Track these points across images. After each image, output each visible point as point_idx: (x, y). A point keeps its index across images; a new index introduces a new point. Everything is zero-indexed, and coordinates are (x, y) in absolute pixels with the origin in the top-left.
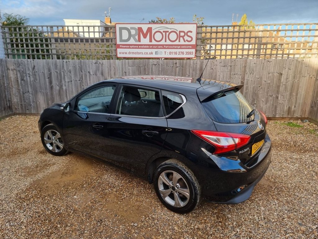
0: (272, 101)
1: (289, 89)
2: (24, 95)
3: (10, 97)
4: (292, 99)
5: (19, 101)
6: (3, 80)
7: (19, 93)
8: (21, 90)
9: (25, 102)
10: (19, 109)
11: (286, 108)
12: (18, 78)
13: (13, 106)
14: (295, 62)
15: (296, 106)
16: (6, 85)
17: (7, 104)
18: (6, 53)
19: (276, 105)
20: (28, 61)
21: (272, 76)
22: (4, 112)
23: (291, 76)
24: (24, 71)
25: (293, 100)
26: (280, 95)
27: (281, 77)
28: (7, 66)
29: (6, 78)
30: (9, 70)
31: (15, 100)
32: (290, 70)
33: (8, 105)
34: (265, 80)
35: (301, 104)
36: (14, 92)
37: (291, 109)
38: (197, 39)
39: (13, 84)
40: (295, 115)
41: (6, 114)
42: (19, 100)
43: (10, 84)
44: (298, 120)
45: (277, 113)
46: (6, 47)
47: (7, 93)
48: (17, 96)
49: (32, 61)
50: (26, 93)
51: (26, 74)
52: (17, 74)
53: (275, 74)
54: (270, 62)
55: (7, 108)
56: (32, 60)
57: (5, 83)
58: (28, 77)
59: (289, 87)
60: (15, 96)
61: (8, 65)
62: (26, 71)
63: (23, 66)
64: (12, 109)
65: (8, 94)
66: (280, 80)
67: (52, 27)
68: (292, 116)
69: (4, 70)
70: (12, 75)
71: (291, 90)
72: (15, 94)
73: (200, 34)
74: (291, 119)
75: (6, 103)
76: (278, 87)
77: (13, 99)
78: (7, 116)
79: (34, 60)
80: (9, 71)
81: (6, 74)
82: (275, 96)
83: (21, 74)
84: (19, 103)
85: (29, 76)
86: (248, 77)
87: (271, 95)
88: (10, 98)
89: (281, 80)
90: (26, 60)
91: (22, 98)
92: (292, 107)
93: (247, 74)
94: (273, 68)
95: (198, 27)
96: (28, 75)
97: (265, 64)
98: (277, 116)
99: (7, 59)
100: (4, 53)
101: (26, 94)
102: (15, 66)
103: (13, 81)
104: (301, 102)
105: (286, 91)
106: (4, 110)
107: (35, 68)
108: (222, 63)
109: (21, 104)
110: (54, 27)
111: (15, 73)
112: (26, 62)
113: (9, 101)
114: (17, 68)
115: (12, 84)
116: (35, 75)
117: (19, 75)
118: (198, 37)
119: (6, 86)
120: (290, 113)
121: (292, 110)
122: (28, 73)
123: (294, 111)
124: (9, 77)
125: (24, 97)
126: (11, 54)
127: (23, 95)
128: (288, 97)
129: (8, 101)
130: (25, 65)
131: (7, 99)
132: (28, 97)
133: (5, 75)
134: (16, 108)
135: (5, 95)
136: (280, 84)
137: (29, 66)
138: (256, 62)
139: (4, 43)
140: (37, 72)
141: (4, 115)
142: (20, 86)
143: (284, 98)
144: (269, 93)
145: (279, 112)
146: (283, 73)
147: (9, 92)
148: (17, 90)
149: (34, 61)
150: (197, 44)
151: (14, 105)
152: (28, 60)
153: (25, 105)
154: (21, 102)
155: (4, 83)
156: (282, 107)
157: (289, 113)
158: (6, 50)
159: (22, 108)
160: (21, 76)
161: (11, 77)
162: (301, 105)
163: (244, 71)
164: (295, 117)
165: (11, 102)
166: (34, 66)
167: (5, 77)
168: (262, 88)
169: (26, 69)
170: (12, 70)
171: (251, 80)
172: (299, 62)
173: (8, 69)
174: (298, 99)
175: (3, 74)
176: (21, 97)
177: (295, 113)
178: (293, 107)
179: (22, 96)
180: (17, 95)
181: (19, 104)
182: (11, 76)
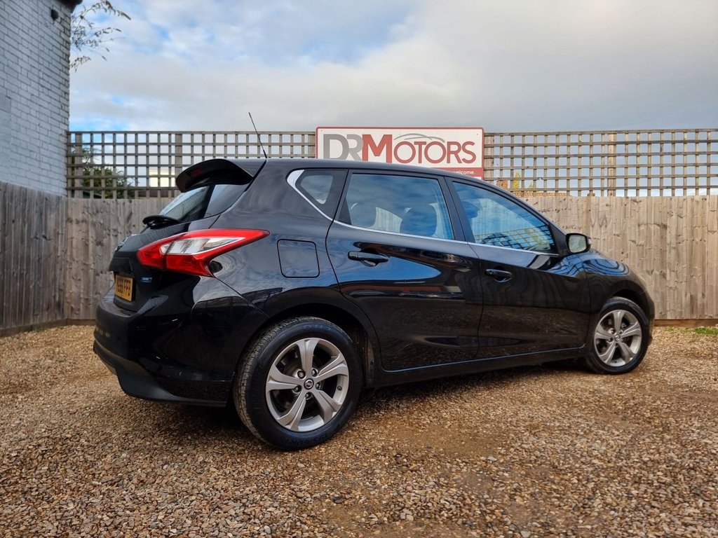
0: (654, 283)
1: (685, 257)
2: (97, 277)
3: (62, 281)
4: (695, 280)
5: (82, 291)
6: (56, 242)
7: (86, 272)
8: (92, 266)
9: (96, 293)
10: (79, 309)
11: (685, 300)
12: (88, 240)
13: (66, 304)
14: (689, 201)
15: (706, 294)
16: (59, 254)
17: (55, 297)
18: (70, 185)
19: (662, 293)
20: (117, 203)
21: (645, 231)
22: (47, 313)
23: (684, 230)
24: (106, 224)
25: (697, 281)
26: (668, 272)
27: (666, 234)
28: (67, 214)
29: (62, 237)
30: (71, 222)
31: (74, 289)
32: (682, 218)
33: (57, 299)
34: (633, 239)
35: (715, 289)
36: (74, 271)
37: (697, 300)
38: (485, 158)
39: (74, 254)
40: (706, 314)
41: (50, 320)
42: (84, 290)
43: (69, 253)
44: (714, 325)
45: (668, 309)
46: (70, 174)
47: (58, 272)
48: (80, 280)
49: (127, 203)
50: (102, 272)
51: (109, 230)
52: (87, 231)
53: (652, 227)
54: (637, 202)
55: (53, 307)
56: (126, 200)
57: (58, 249)
58: (112, 237)
59: (684, 254)
60: (75, 280)
61: (70, 211)
62: (110, 223)
63: (105, 213)
64: (63, 309)
65: (61, 273)
66: (663, 238)
67: (179, 134)
68: (700, 316)
69: (60, 221)
70: (76, 232)
71: (691, 260)
72: (76, 275)
73: (489, 149)
74: (698, 321)
75: (53, 295)
76: (663, 252)
77: (68, 286)
78: (51, 325)
79: (133, 200)
80: (69, 224)
81: (62, 231)
82: (658, 273)
83: (96, 231)
84: (82, 296)
85: (116, 236)
86: (597, 234)
87: (648, 269)
88: (64, 284)
89: (666, 238)
90: (114, 199)
91: (91, 284)
92: (697, 296)
93: (593, 226)
94: (646, 213)
95: (485, 135)
96: (112, 233)
97: (629, 206)
98: (669, 318)
99: (70, 198)
100: (65, 185)
101: (101, 275)
102: (86, 213)
103: (77, 247)
104: (714, 285)
105: (678, 261)
106: (48, 308)
107: (133, 216)
108: (539, 203)
109: (86, 297)
110: (184, 135)
111: (84, 230)
112: (113, 205)
113: (60, 290)
114: (90, 218)
115: (72, 252)
116: (130, 232)
117: (92, 233)
118: (485, 155)
119: (58, 257)
120: (694, 310)
121: (699, 302)
122: (115, 227)
123: (703, 305)
124: (69, 237)
125: (95, 282)
126: (79, 189)
127: (94, 279)
128: (685, 275)
129: (57, 290)
130: (110, 211)
131: (57, 287)
132: (105, 281)
133: (60, 232)
134: (72, 308)
135: (55, 276)
136: (666, 247)
137: (119, 215)
138: (608, 203)
139: (68, 166)
140: (134, 226)
141: (44, 321)
142: (91, 258)
143: (677, 278)
144: (644, 266)
145: (672, 306)
146: (668, 225)
147: (63, 269)
148: (83, 267)
149: (131, 202)
150: (485, 166)
151: (69, 301)
152: (119, 200)
153: (95, 299)
154: (88, 293)
155: (56, 249)
156: (676, 297)
157: (692, 309)
158: (70, 182)
159: (87, 308)
160: (97, 234)
161: (72, 238)
162: (715, 291)
163: (587, 221)
164: (707, 318)
165: (64, 295)
166: (131, 214)
167: (60, 236)
168: (627, 255)
169: (110, 220)
170: (78, 222)
171: (604, 239)
172: (698, 202)
173: (69, 220)
174: (706, 279)
175: (58, 227)
176: (89, 282)
177: (705, 309)
178: (700, 295)
179: (92, 280)
180: (79, 278)
181: (81, 298)
182: (74, 235)
